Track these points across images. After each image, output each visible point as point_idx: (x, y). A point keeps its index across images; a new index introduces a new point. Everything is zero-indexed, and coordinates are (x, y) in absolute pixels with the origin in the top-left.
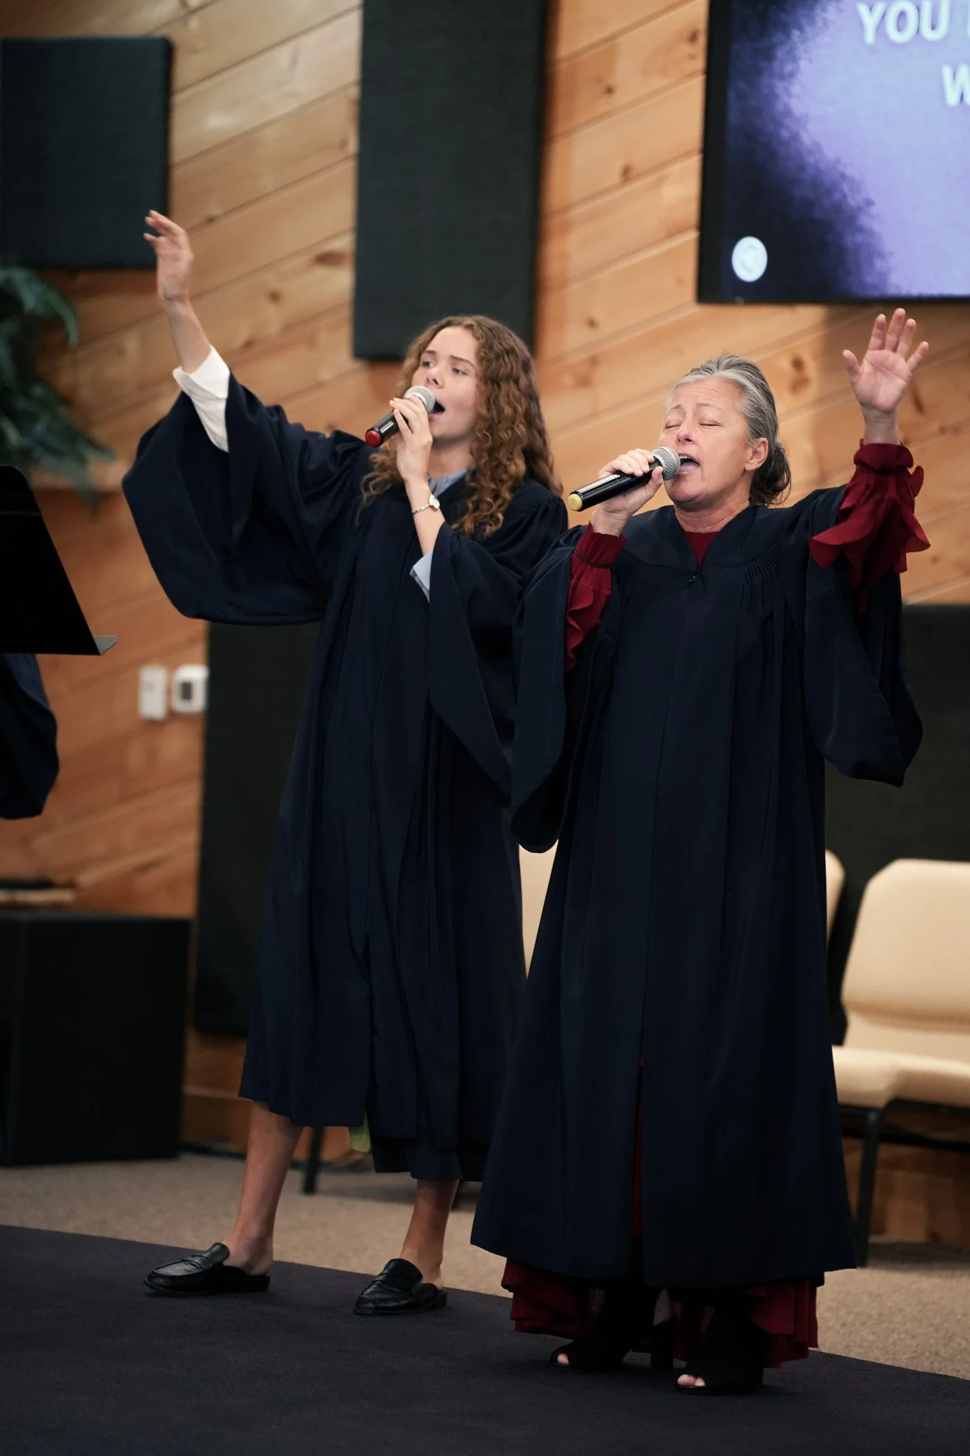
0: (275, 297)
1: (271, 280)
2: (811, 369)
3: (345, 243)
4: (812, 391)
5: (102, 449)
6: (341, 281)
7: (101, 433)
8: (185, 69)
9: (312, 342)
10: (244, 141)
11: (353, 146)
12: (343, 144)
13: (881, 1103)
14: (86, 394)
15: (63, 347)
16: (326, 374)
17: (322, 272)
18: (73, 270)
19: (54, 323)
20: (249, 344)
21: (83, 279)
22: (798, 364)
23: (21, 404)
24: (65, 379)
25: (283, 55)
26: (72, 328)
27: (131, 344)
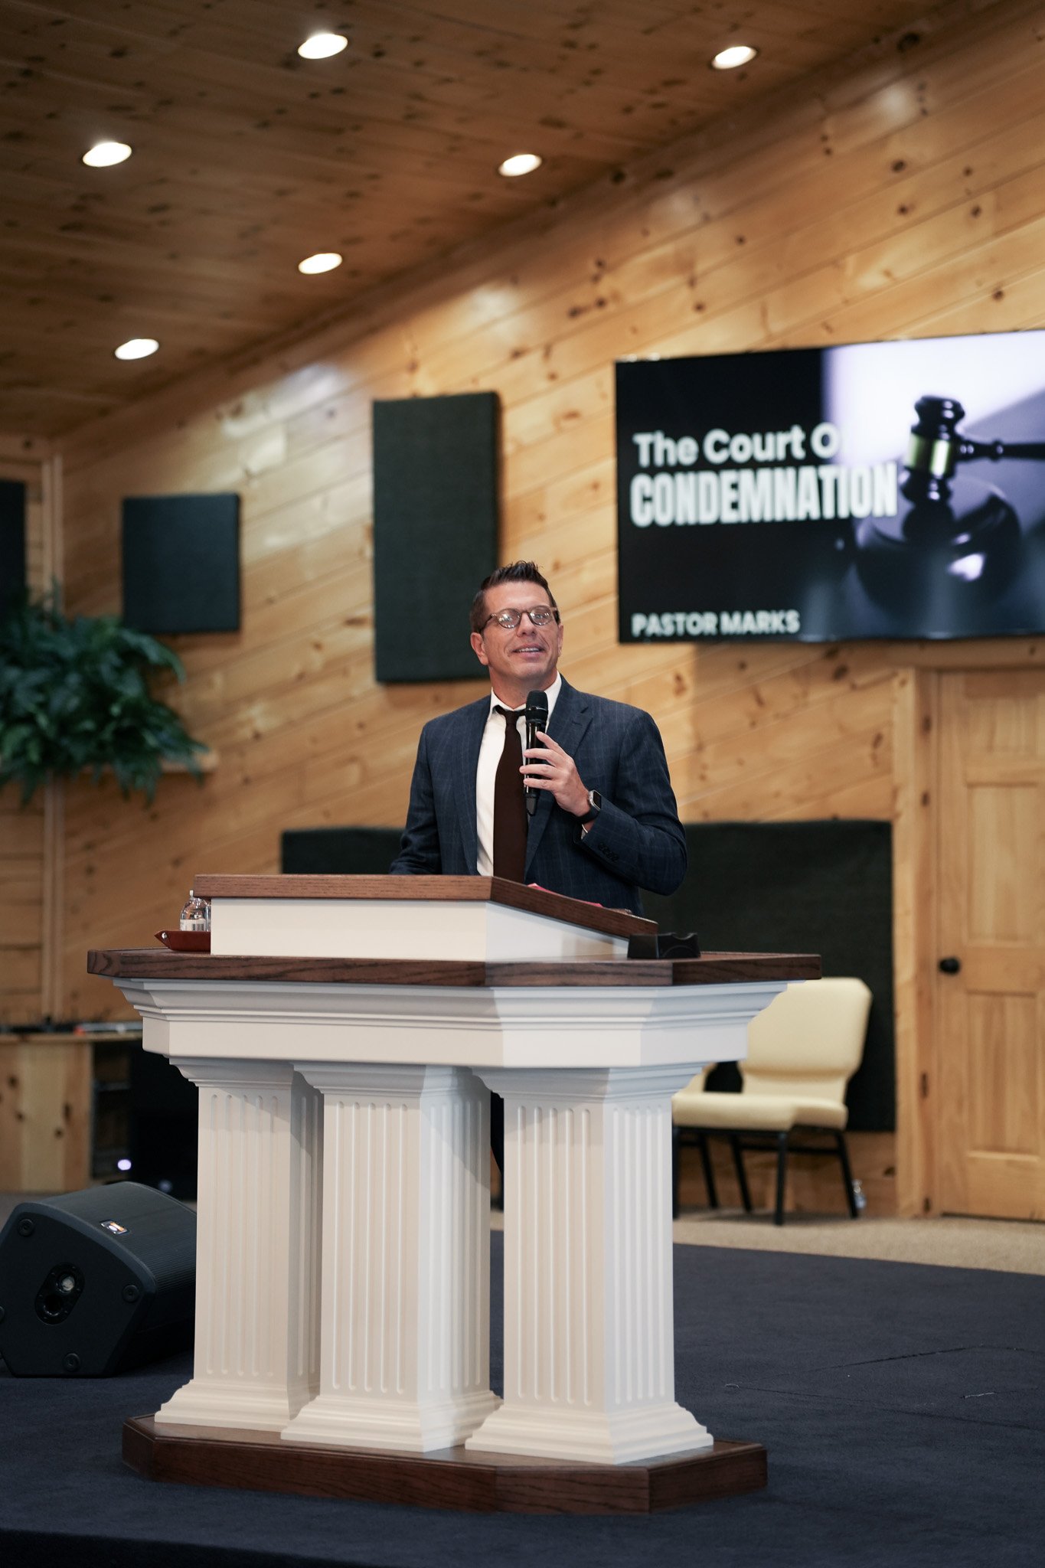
0: (318, 646)
1: (315, 636)
2: (688, 680)
3: (367, 611)
4: (689, 694)
5: (203, 747)
6: (365, 636)
7: (198, 735)
8: (249, 511)
9: (345, 673)
10: (292, 555)
11: (369, 552)
12: (361, 552)
13: (787, 1126)
14: (186, 711)
15: (174, 680)
16: (356, 692)
17: (349, 631)
18: (175, 634)
19: (168, 667)
20: (301, 676)
21: (183, 640)
22: (678, 678)
23: (153, 720)
24: (172, 701)
25: (316, 502)
26: (178, 669)
27: (218, 679)
